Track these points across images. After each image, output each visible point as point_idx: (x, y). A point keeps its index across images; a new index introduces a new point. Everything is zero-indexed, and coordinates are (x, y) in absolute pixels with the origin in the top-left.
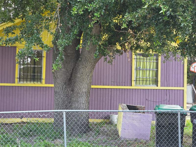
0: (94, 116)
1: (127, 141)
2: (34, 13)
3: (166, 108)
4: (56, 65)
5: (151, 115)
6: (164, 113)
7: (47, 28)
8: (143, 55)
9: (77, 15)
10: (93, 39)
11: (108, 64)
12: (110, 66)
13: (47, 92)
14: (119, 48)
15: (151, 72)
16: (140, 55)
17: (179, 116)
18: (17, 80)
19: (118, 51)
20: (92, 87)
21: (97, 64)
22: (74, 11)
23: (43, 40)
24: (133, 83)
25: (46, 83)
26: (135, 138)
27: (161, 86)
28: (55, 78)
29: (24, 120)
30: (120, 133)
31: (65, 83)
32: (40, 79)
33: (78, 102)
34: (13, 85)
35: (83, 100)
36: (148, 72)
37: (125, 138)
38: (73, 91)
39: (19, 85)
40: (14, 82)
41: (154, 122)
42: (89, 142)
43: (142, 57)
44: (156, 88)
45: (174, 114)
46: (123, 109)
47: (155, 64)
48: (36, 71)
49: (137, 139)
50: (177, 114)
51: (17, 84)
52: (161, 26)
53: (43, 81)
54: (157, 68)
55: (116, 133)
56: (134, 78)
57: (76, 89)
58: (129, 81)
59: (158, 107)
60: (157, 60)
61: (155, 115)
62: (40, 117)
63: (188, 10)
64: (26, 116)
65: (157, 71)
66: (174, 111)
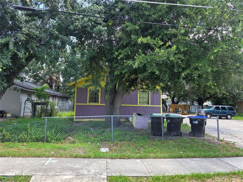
0: (123, 118)
1: (138, 129)
2: (97, 74)
3: (155, 115)
4: (107, 96)
5: (148, 118)
6: (155, 117)
7: (103, 80)
8: (143, 92)
9: (117, 75)
10: (123, 85)
11: (127, 95)
12: (128, 96)
13: (101, 108)
14: (133, 88)
15: (146, 99)
16: (141, 91)
17: (162, 119)
18: (88, 102)
19: (133, 90)
20: (122, 105)
21: (124, 96)
22: (116, 73)
23: (102, 85)
24: (138, 104)
25: (101, 103)
26: (141, 128)
27: (151, 105)
28: (106, 101)
29: (91, 120)
30: (134, 126)
31: (110, 104)
32: (98, 102)
33: (116, 112)
34: (86, 104)
35: (118, 111)
36: (145, 99)
37: (136, 128)
38: (113, 107)
39: (89, 104)
40: (87, 103)
41: (150, 121)
42: (121, 130)
43: (142, 92)
44: (148, 106)
45: (160, 118)
46: (135, 115)
47: (148, 95)
48: (96, 98)
49: (142, 129)
50: (161, 118)
51: (88, 104)
52: (154, 79)
53: (99, 103)
54: (149, 97)
55: (132, 126)
56: (138, 101)
57: (115, 106)
58: (136, 102)
59: (152, 114)
60: (149, 93)
61: (150, 118)
62: (101, 119)
63: (167, 73)
64: (92, 118)
65: (149, 98)
66: (160, 117)
